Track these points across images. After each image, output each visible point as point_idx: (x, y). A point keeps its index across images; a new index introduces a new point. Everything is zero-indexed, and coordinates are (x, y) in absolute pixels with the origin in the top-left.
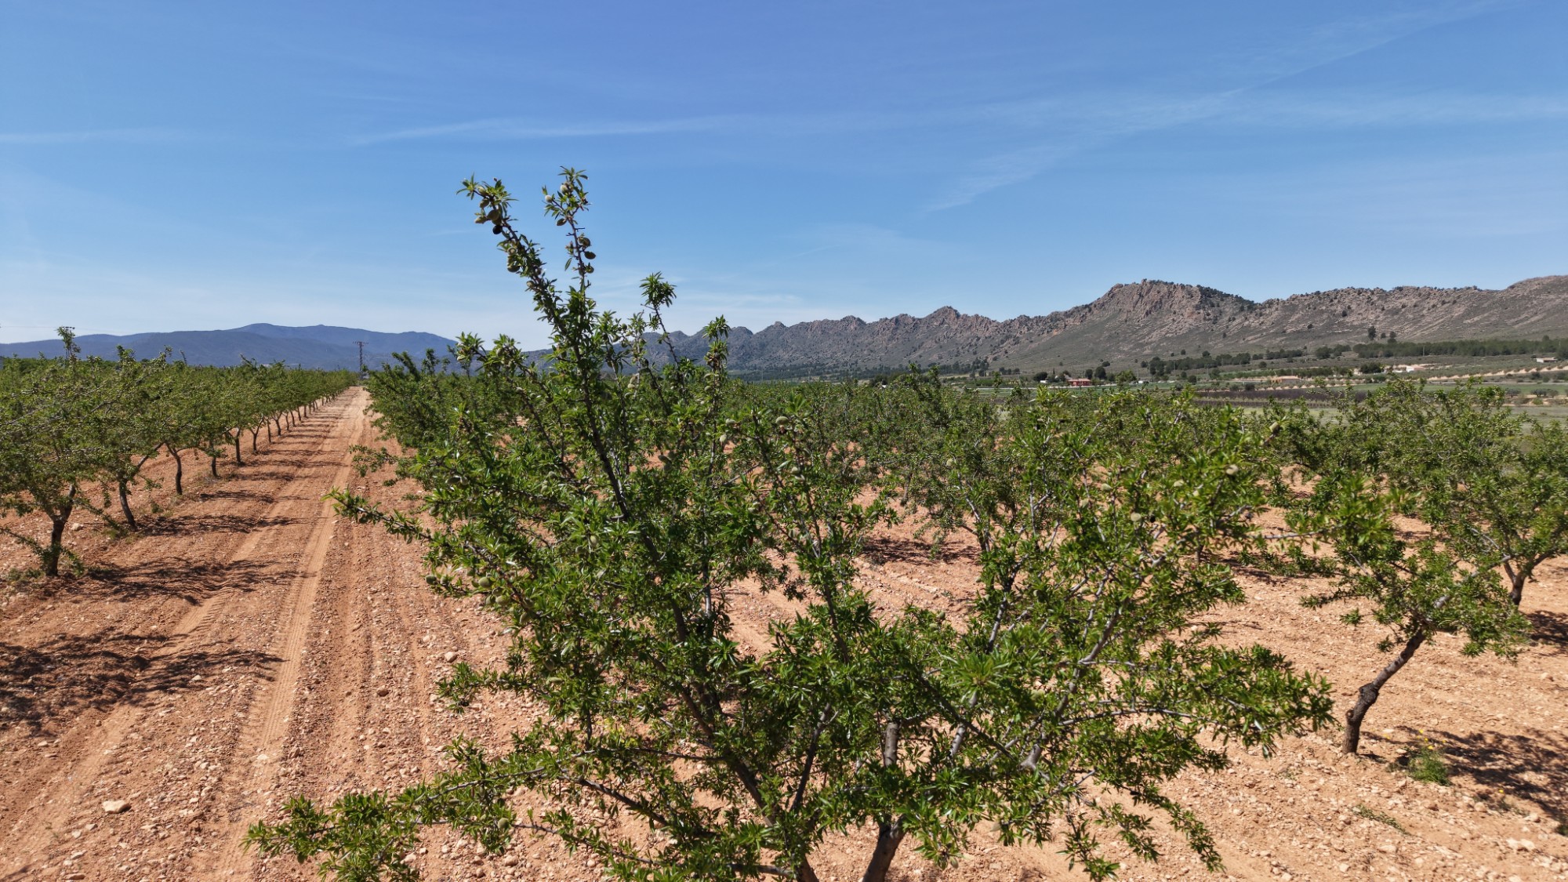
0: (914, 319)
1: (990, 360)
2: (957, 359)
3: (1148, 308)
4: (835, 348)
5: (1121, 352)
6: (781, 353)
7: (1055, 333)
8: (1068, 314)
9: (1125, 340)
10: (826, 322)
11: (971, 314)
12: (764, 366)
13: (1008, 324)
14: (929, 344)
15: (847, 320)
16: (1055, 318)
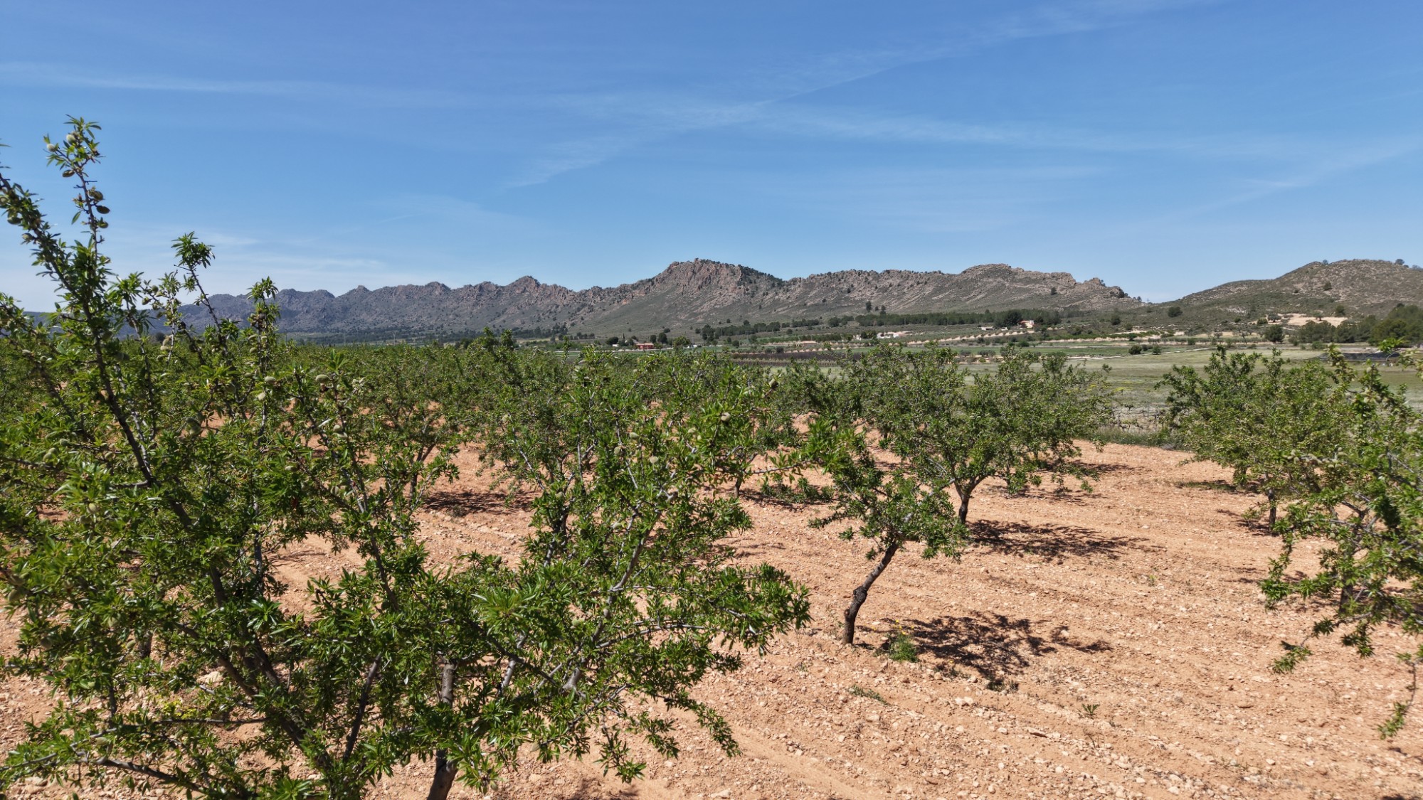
0: (497, 287)
1: (568, 326)
2: (539, 324)
3: (700, 283)
4: (420, 312)
5: (678, 320)
6: (364, 316)
7: (624, 303)
8: (635, 287)
9: (681, 311)
10: (411, 287)
11: (550, 283)
12: (347, 329)
13: (583, 294)
14: (512, 309)
15: (432, 286)
16: (624, 289)
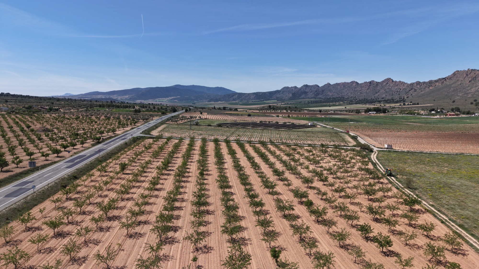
0: (376, 82)
1: (405, 98)
2: (392, 96)
3: (470, 79)
4: (348, 92)
5: (458, 96)
6: (329, 93)
7: (431, 88)
8: (436, 81)
9: (460, 91)
10: (345, 83)
11: (398, 80)
13: (412, 84)
14: (382, 91)
15: (352, 82)
16: (431, 82)
